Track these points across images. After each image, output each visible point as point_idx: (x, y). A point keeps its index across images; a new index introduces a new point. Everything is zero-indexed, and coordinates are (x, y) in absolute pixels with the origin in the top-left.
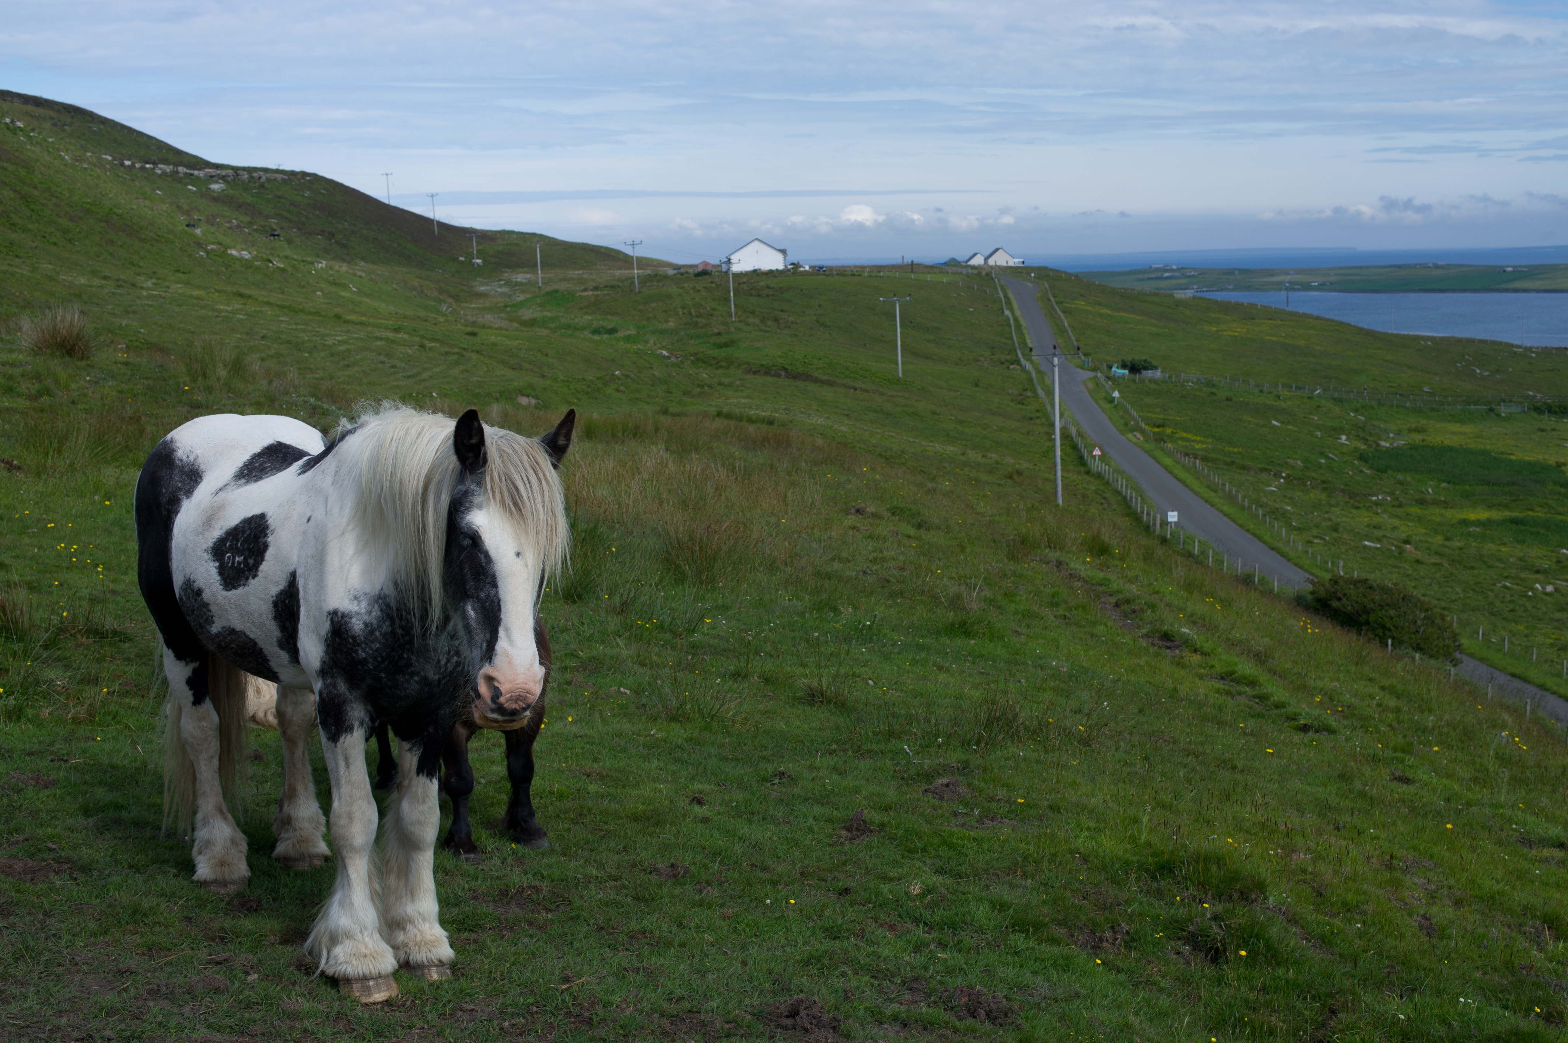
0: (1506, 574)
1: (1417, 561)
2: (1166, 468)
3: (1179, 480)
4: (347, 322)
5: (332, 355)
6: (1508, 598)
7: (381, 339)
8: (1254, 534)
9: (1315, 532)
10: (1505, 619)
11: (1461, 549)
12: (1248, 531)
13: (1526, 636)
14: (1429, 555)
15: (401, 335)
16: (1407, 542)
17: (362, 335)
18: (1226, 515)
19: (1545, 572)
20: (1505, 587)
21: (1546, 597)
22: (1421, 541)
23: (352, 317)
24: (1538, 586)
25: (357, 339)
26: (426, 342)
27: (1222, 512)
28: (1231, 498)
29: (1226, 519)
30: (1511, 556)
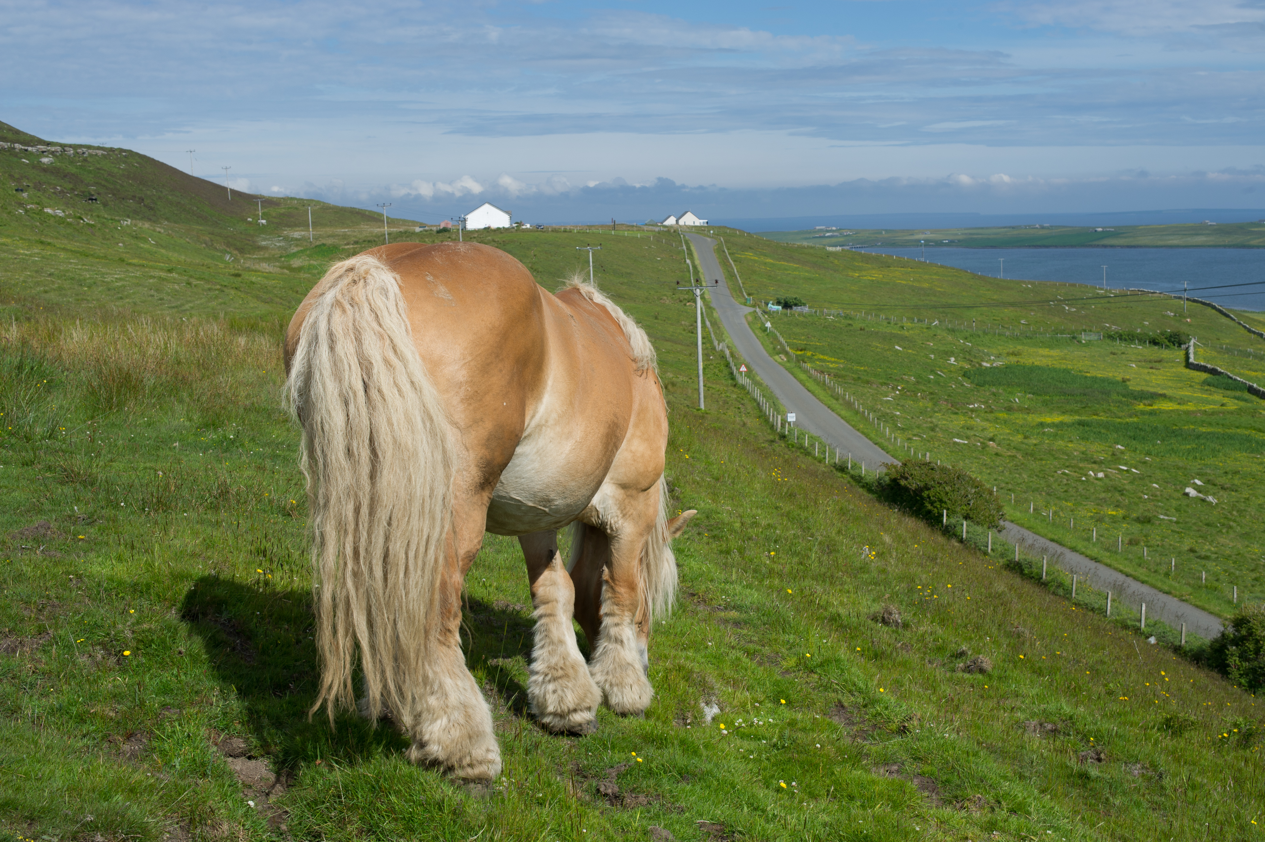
0: (1067, 464)
1: (997, 454)
2: (801, 382)
3: (809, 391)
4: (129, 264)
5: (109, 290)
6: (1065, 481)
7: (154, 277)
8: (863, 433)
9: (916, 431)
10: (1059, 498)
11: (1035, 445)
12: (858, 430)
13: (1072, 511)
14: (1008, 450)
15: (174, 275)
16: (991, 439)
17: (138, 274)
18: (842, 418)
19: (1101, 462)
20: (1064, 474)
21: (1097, 482)
22: (1004, 439)
23: (135, 261)
24: (1091, 473)
25: (133, 277)
26: (192, 280)
27: (839, 415)
28: (849, 405)
29: (843, 421)
30: (1076, 450)
